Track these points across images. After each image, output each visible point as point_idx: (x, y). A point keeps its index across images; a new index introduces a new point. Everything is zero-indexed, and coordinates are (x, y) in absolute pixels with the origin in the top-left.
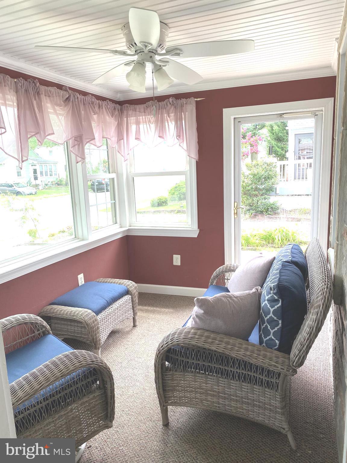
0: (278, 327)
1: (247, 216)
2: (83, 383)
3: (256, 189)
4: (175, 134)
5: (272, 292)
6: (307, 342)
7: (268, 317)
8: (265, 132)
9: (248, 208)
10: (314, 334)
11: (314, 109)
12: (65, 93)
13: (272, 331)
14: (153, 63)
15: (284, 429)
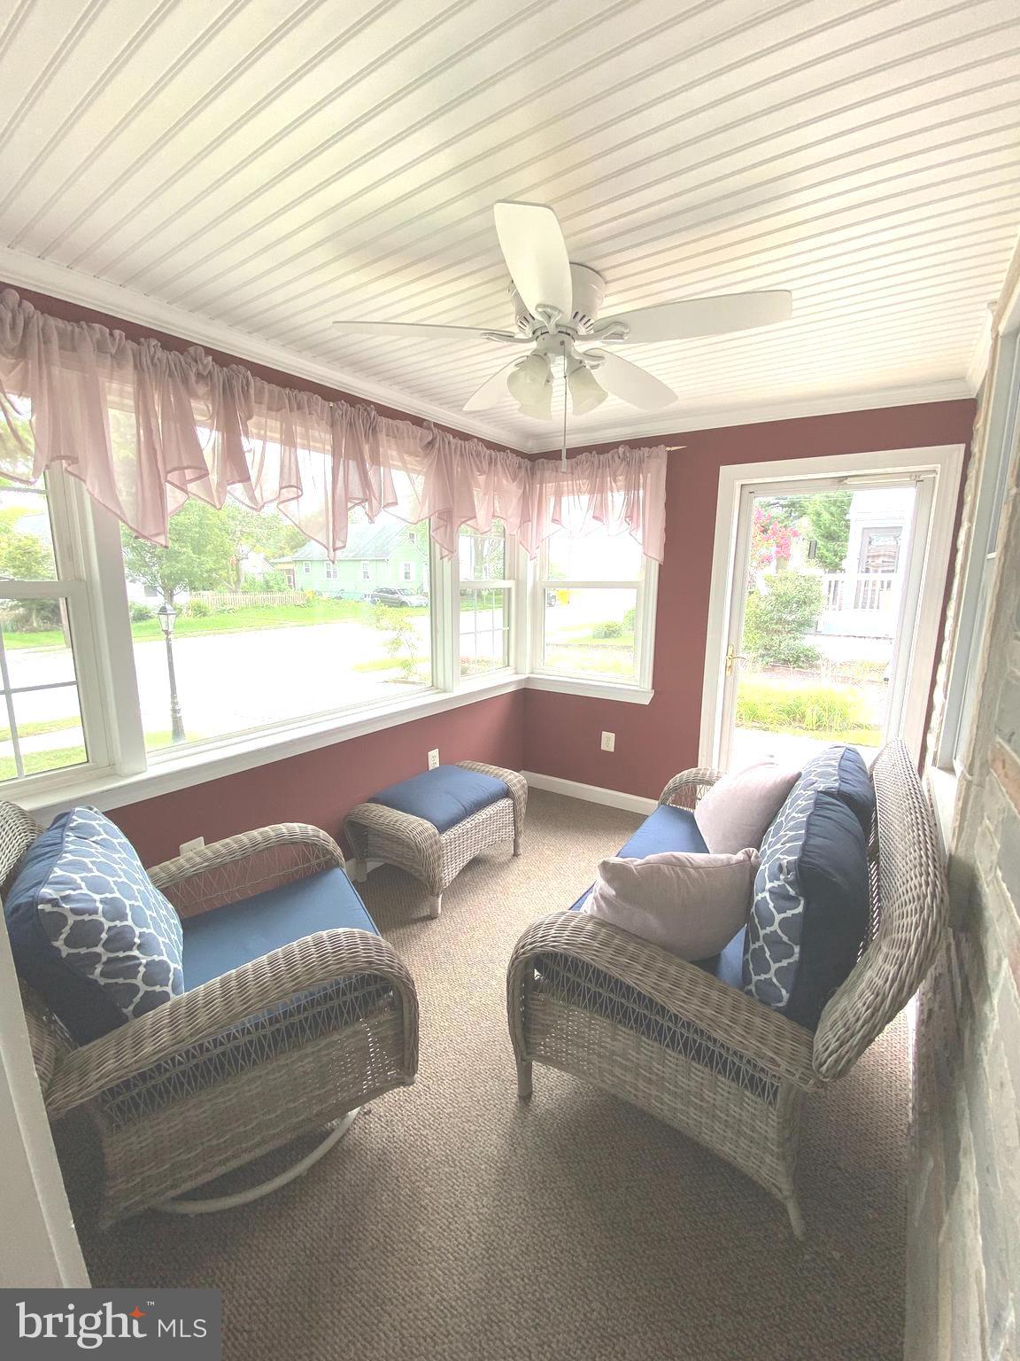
0: (791, 960)
1: (759, 666)
2: (356, 994)
3: (779, 621)
4: (623, 515)
5: (782, 877)
6: (862, 1027)
7: (769, 930)
8: (805, 525)
9: (762, 651)
10: (884, 1015)
11: (917, 468)
12: (427, 431)
13: (774, 966)
14: (569, 356)
15: (780, 1190)
